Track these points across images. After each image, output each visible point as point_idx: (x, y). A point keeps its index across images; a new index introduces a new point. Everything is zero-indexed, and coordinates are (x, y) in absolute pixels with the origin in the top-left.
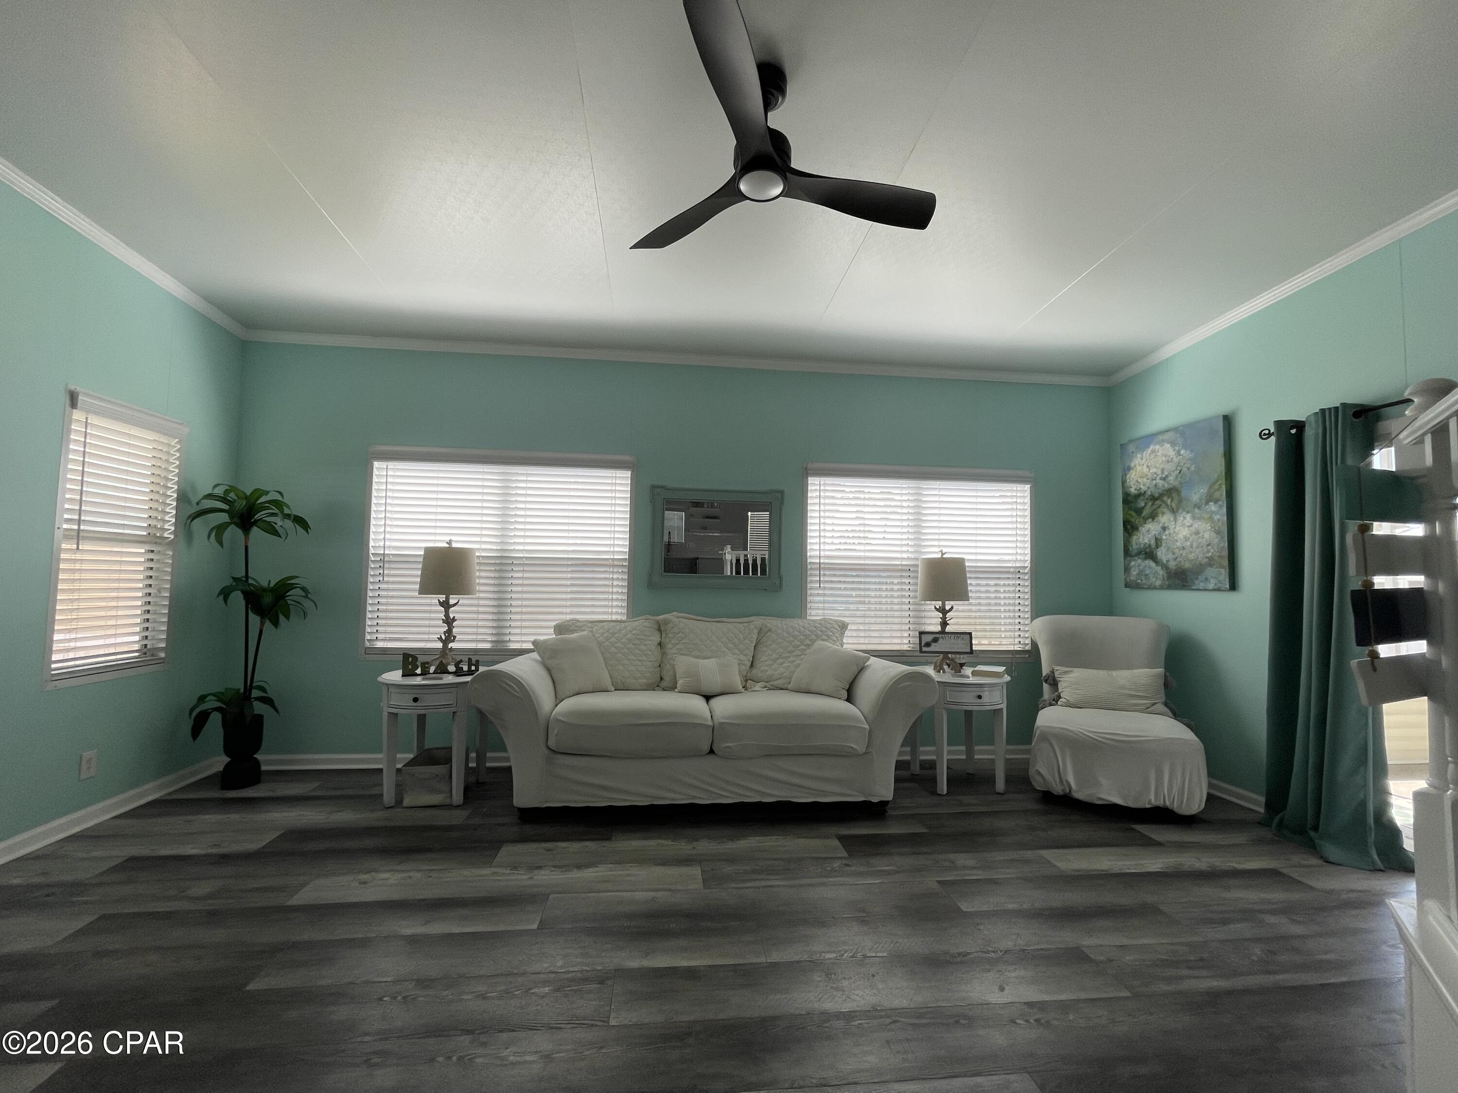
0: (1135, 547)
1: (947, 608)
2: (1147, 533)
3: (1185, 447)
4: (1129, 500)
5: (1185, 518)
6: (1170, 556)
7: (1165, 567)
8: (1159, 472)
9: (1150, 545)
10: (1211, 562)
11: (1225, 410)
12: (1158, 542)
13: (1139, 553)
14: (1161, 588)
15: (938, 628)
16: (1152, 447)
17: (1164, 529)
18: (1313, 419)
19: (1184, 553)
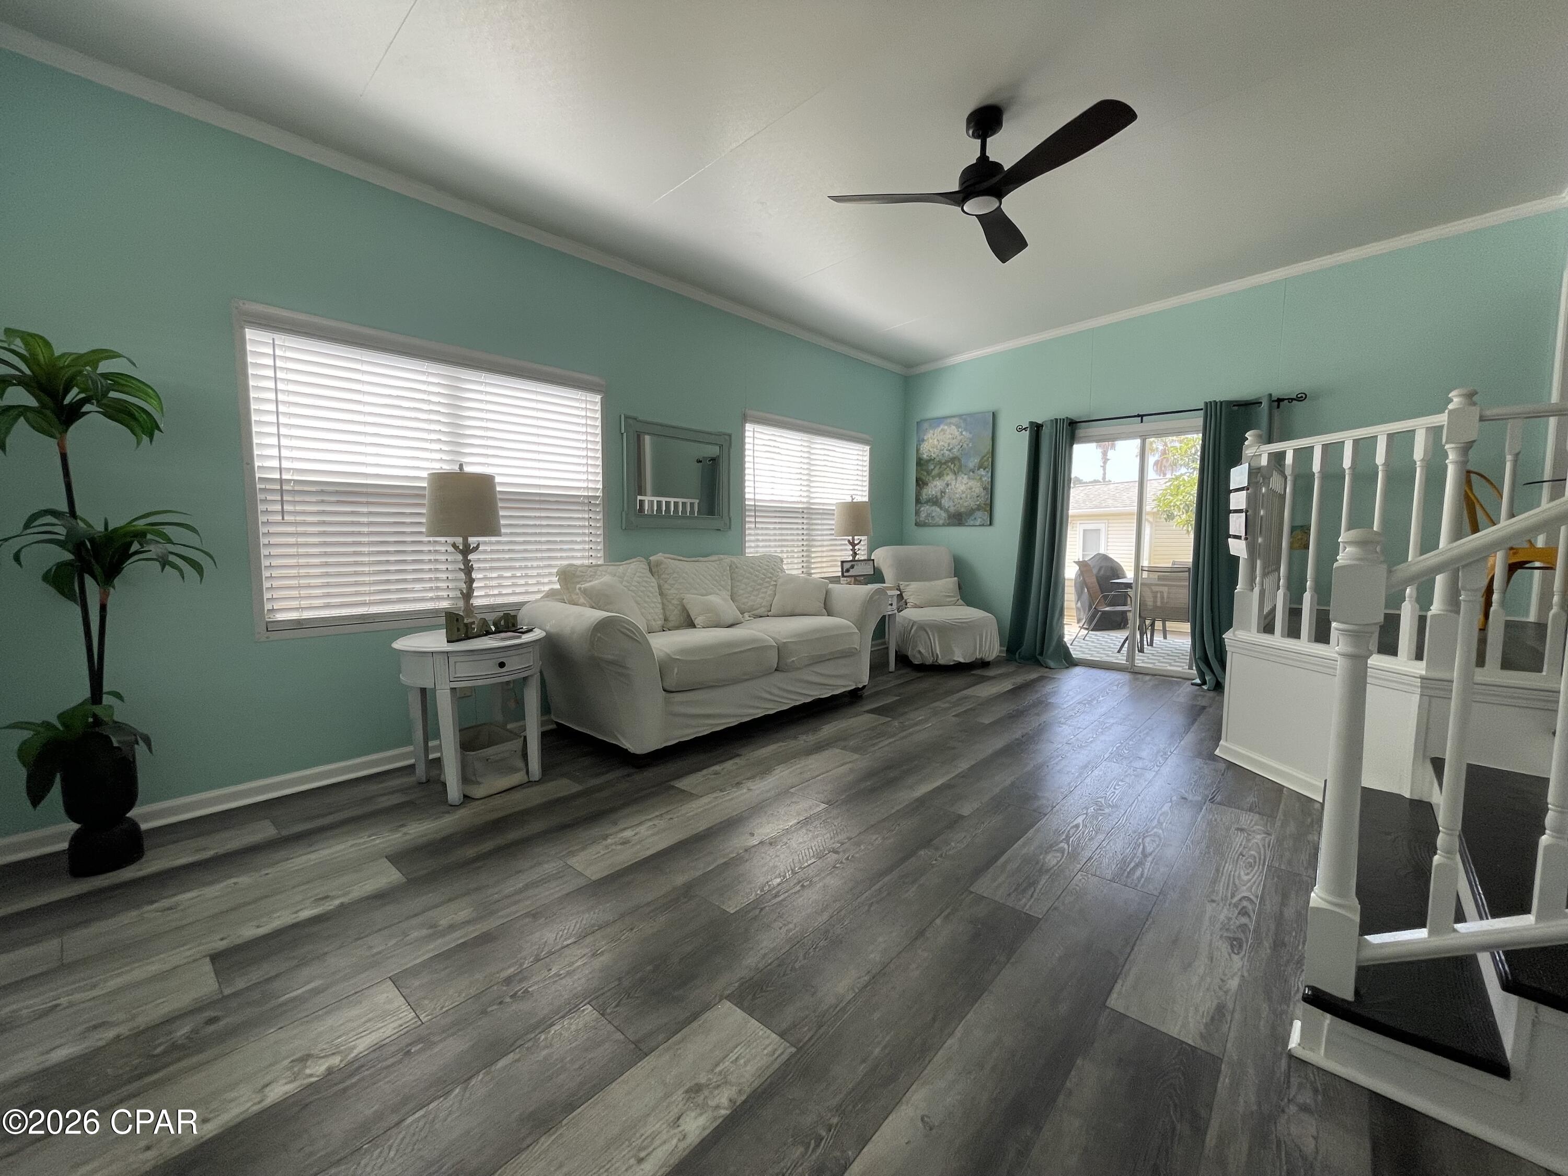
0: (924, 497)
1: (856, 542)
2: (934, 487)
3: (966, 430)
4: (920, 463)
5: (963, 478)
6: (951, 504)
7: (947, 511)
8: (946, 445)
9: (936, 496)
10: (979, 508)
11: (992, 408)
12: (943, 492)
13: (927, 502)
14: (943, 525)
15: (851, 558)
16: (942, 427)
17: (948, 485)
18: (1049, 424)
19: (961, 502)
